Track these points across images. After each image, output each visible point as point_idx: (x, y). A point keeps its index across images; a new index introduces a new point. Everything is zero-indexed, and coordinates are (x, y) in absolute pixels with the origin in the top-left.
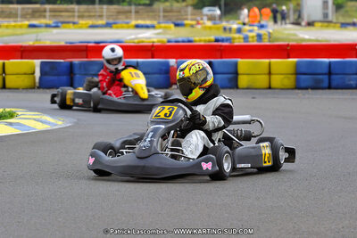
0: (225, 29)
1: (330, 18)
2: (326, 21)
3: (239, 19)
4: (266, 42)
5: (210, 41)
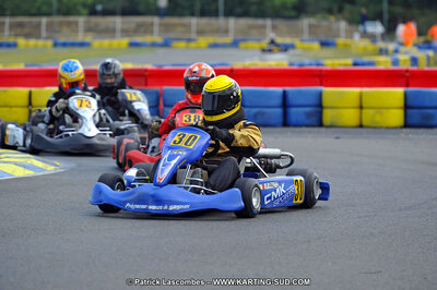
5: (346, 65)
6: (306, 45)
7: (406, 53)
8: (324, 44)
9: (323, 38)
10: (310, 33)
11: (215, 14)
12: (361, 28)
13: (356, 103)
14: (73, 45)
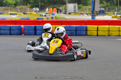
0: (40, 15)
1: (76, 12)
2: (75, 13)
3: (45, 12)
4: (54, 20)
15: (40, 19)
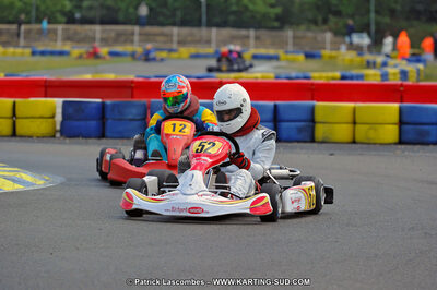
0: (368, 63)
6: (290, 56)
7: (395, 66)
8: (309, 56)
9: (308, 49)
10: (294, 44)
11: (199, 24)
12: (347, 39)
13: (350, 119)
14: (52, 53)
15: (351, 78)
